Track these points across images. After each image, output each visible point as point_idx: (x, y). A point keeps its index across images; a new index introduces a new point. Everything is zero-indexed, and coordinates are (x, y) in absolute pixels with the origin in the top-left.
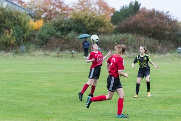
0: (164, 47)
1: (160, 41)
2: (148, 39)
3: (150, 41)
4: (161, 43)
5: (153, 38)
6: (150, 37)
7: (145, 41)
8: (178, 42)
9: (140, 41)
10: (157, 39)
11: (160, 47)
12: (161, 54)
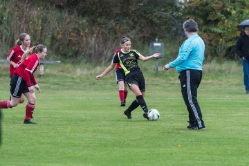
0: (106, 40)
1: (93, 22)
2: (53, 15)
3: (60, 20)
4: (96, 29)
5: (71, 13)
6: (60, 7)
7: (45, 20)
8: (152, 22)
9: (27, 22)
10: (83, 13)
11: (92, 41)
12: (99, 63)
